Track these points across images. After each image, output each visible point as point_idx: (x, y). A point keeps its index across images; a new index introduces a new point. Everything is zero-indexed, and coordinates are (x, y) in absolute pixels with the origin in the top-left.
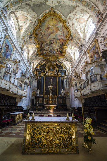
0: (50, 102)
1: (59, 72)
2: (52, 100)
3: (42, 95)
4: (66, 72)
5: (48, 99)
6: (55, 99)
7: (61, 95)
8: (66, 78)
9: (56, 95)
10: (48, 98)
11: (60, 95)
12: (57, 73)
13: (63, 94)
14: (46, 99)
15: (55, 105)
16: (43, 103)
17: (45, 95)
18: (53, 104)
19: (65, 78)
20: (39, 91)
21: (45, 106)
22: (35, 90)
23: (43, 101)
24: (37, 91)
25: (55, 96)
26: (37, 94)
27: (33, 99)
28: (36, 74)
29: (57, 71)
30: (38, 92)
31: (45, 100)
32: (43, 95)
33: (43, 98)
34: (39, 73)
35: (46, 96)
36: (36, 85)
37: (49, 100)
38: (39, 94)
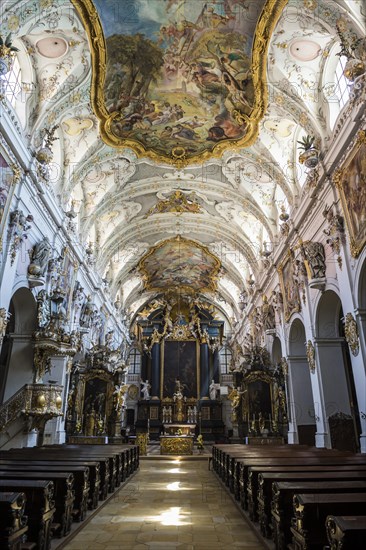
0: (180, 417)
1: (202, 332)
2: (185, 411)
3: (156, 398)
4: (222, 326)
5: (173, 408)
6: (192, 408)
7: (208, 395)
8: (224, 343)
9: (196, 397)
10: (174, 406)
11: (204, 398)
12: (197, 332)
13: (213, 394)
14: (167, 408)
15: (191, 424)
16: (160, 419)
17: (165, 397)
18: (185, 423)
19: (221, 344)
20: (146, 385)
21: (166, 426)
22: (135, 383)
23: (160, 412)
24: (142, 386)
25: (192, 399)
26: (142, 394)
27: (130, 408)
28: (136, 334)
29: (196, 327)
30: (145, 390)
31: (164, 410)
32: (159, 397)
33: (159, 405)
34: (147, 330)
35: (167, 399)
36: (138, 368)
37: (175, 412)
38: (147, 396)
